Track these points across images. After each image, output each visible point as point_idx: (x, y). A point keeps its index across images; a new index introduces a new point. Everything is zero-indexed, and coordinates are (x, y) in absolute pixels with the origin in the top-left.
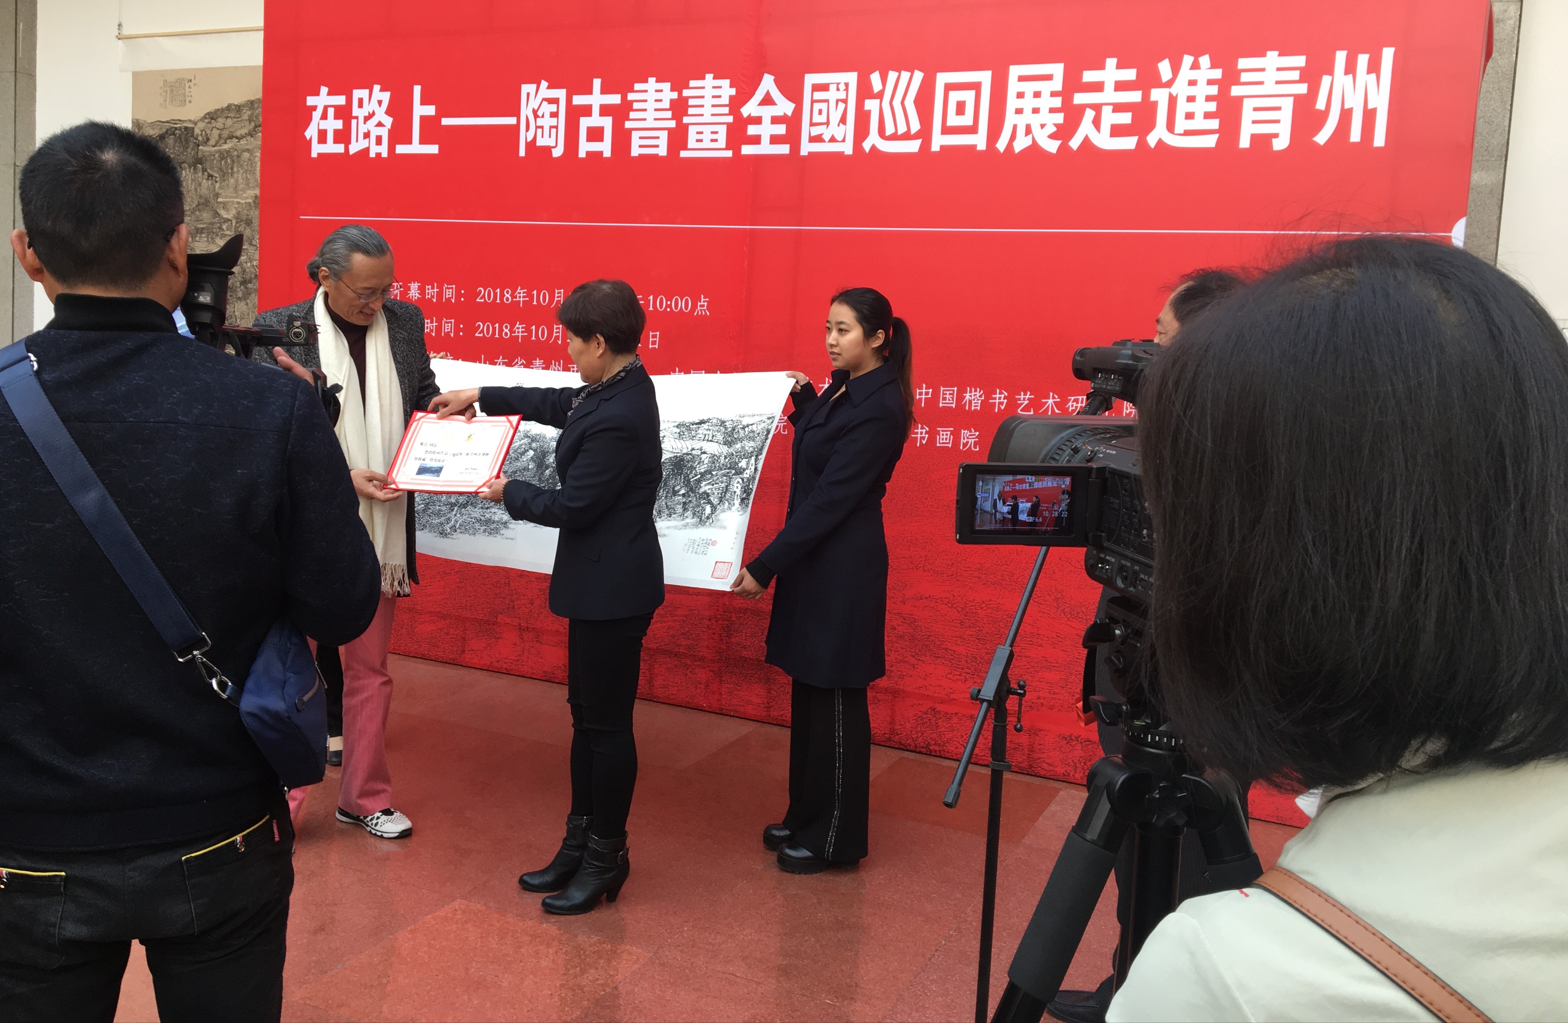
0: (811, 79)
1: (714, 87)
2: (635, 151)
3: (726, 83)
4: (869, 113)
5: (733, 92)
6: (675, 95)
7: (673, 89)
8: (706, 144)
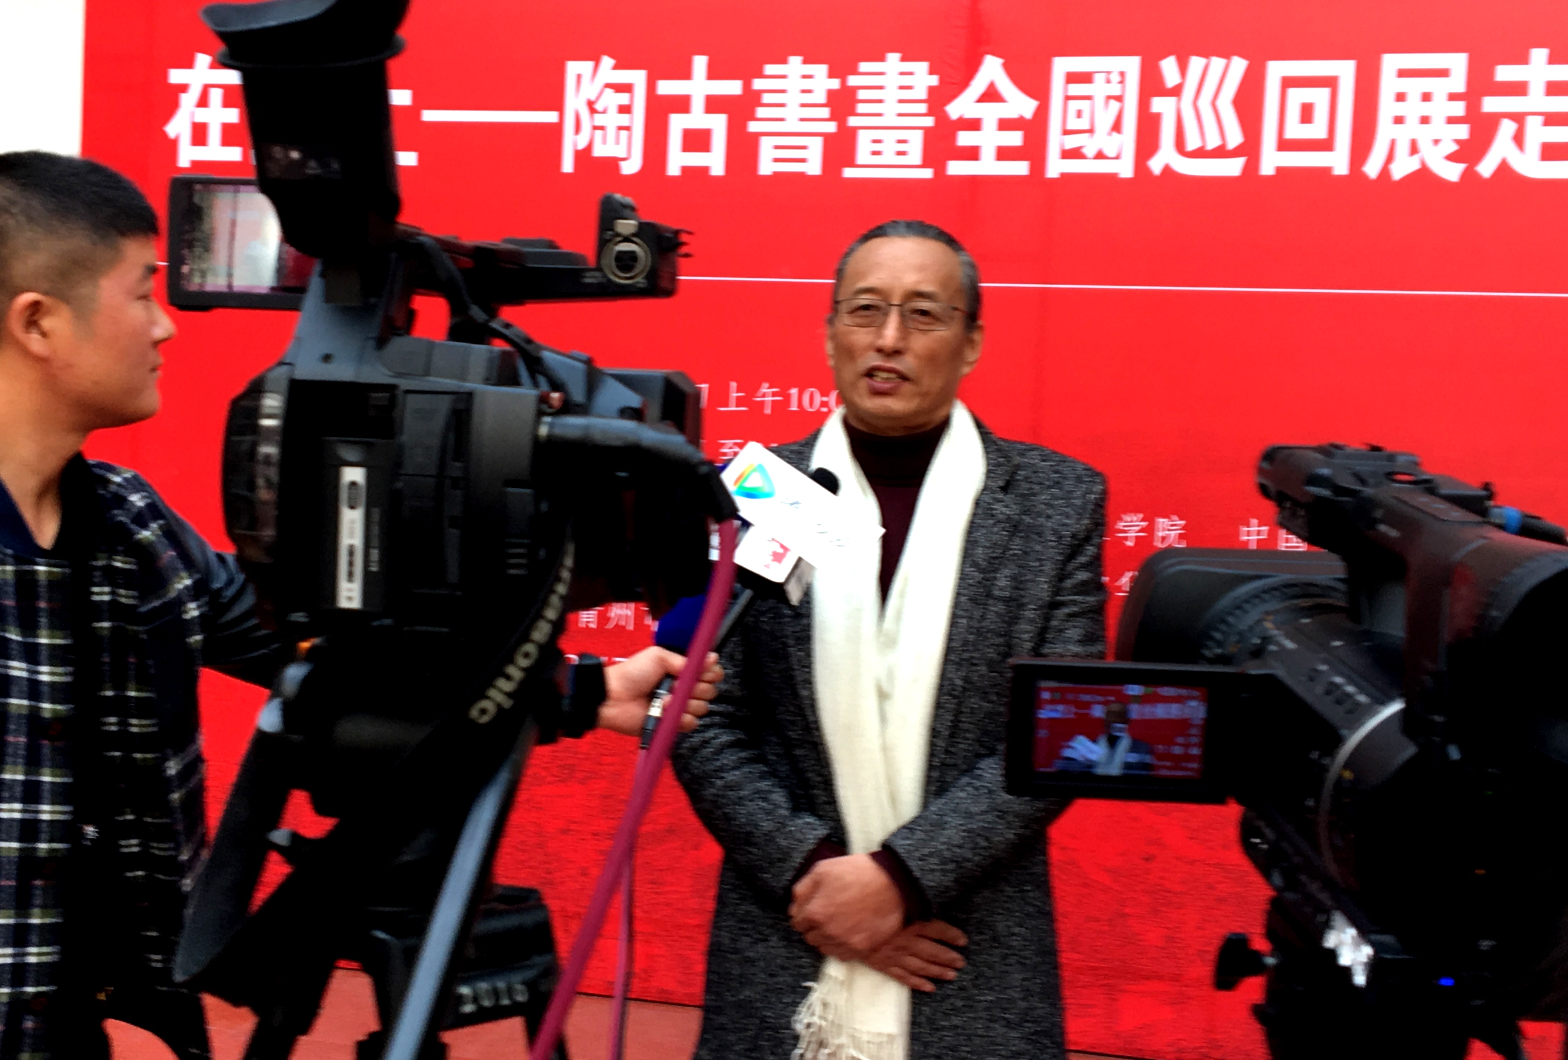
0: (1062, 66)
1: (902, 74)
2: (766, 167)
3: (921, 67)
4: (1157, 117)
5: (934, 80)
6: (835, 84)
7: (831, 75)
8: (889, 158)
